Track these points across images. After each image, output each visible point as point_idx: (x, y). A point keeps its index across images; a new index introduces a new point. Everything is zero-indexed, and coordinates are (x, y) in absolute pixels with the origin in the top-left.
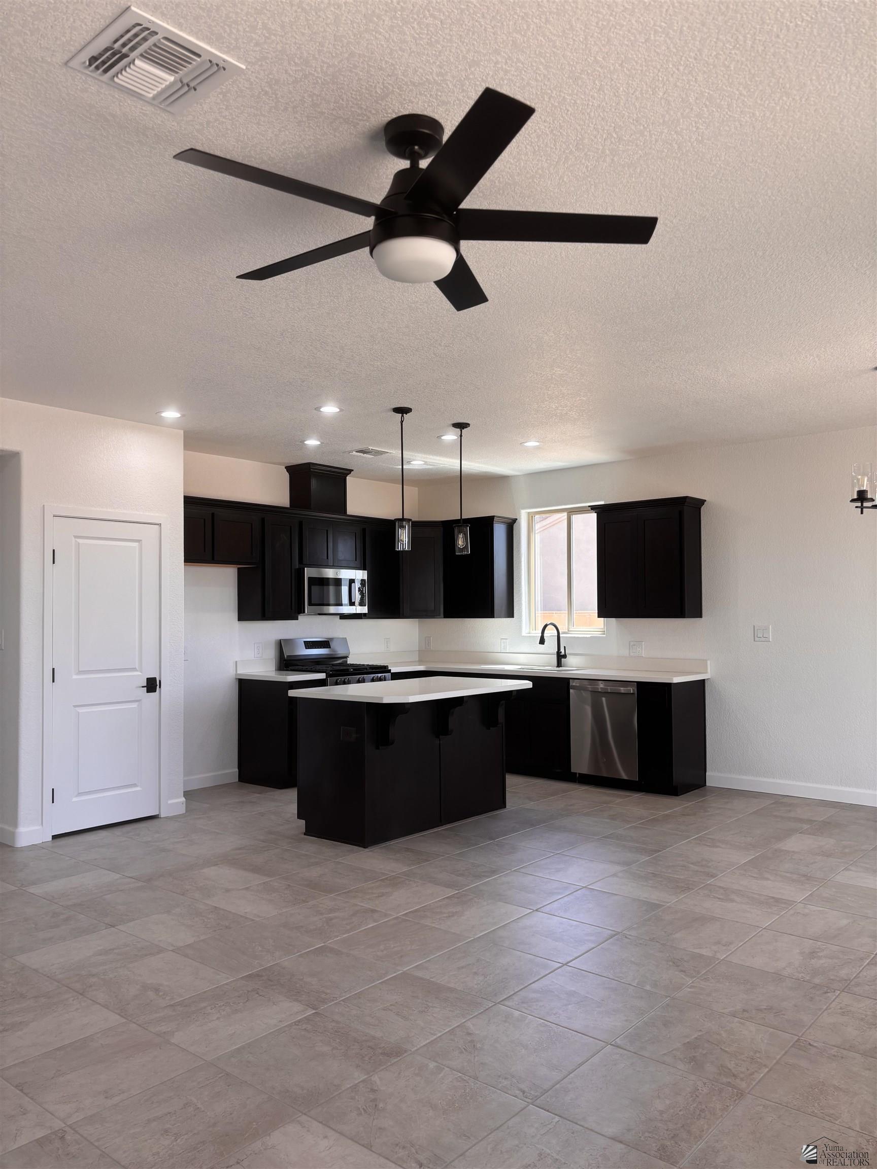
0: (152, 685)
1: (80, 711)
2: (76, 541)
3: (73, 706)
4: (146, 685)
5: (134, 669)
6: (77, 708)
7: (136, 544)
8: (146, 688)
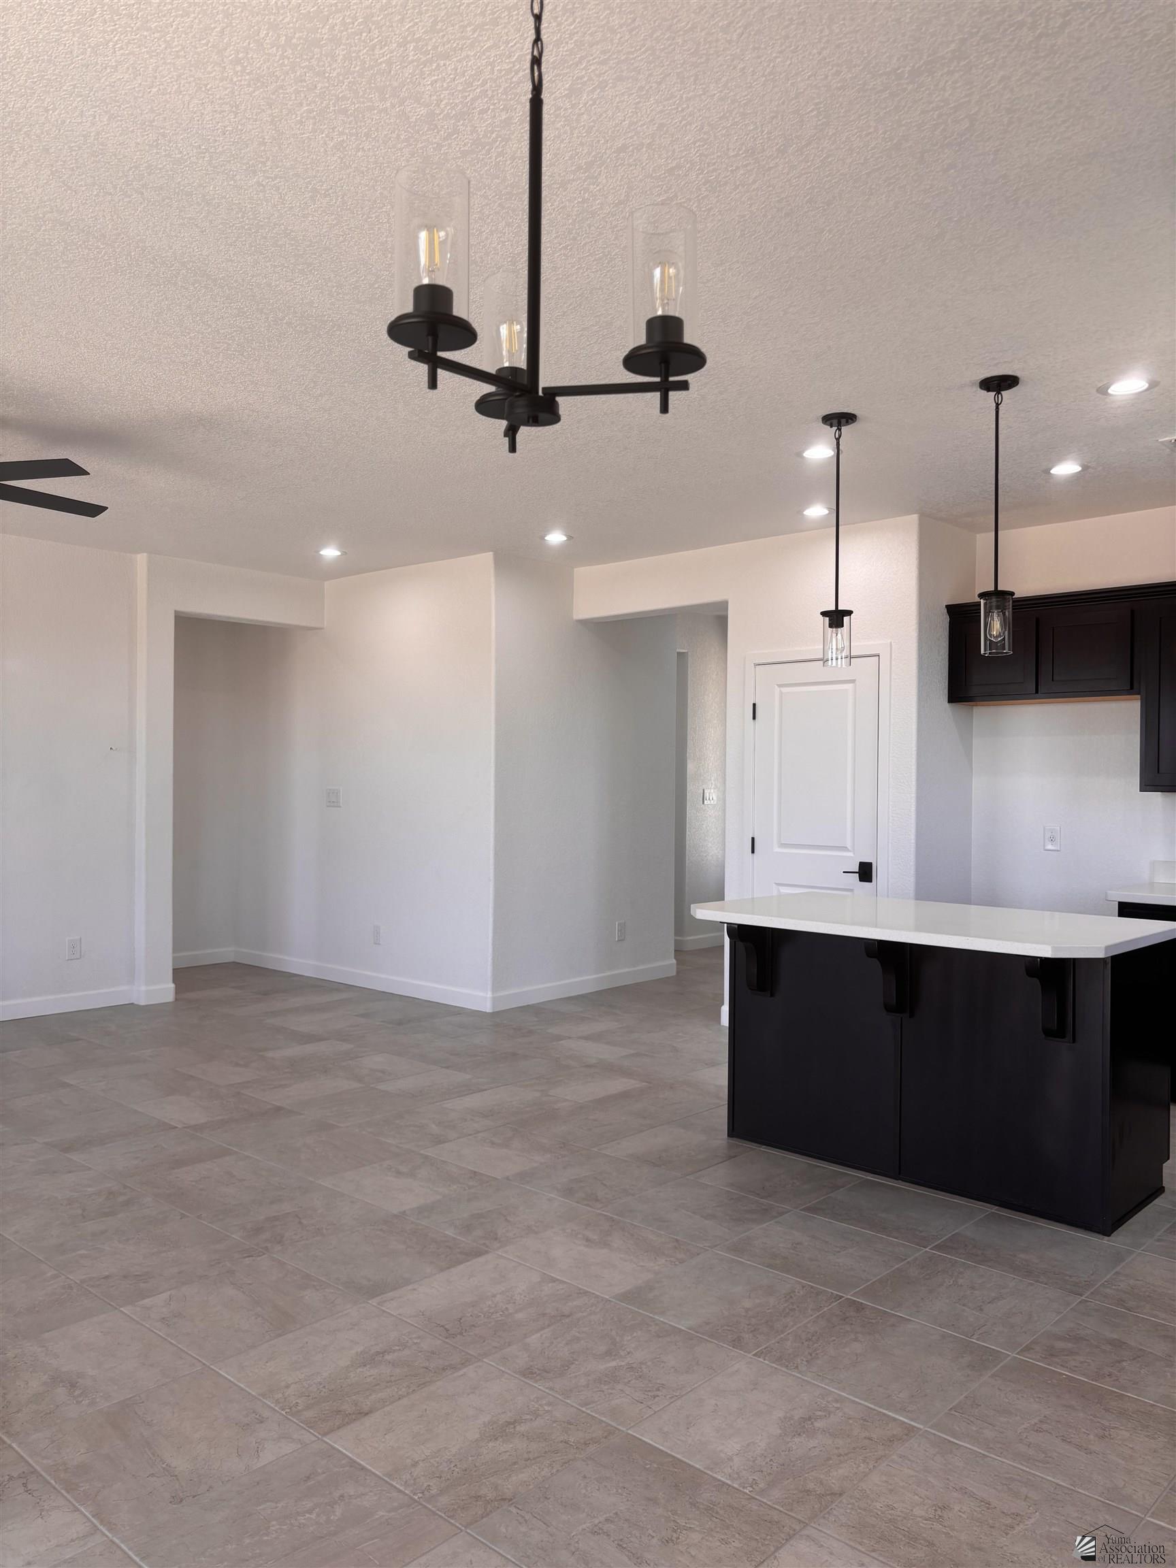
0: (865, 872)
1: (782, 891)
2: (780, 691)
3: (776, 884)
4: (857, 871)
5: (844, 849)
6: (780, 888)
7: (849, 686)
8: (858, 875)
